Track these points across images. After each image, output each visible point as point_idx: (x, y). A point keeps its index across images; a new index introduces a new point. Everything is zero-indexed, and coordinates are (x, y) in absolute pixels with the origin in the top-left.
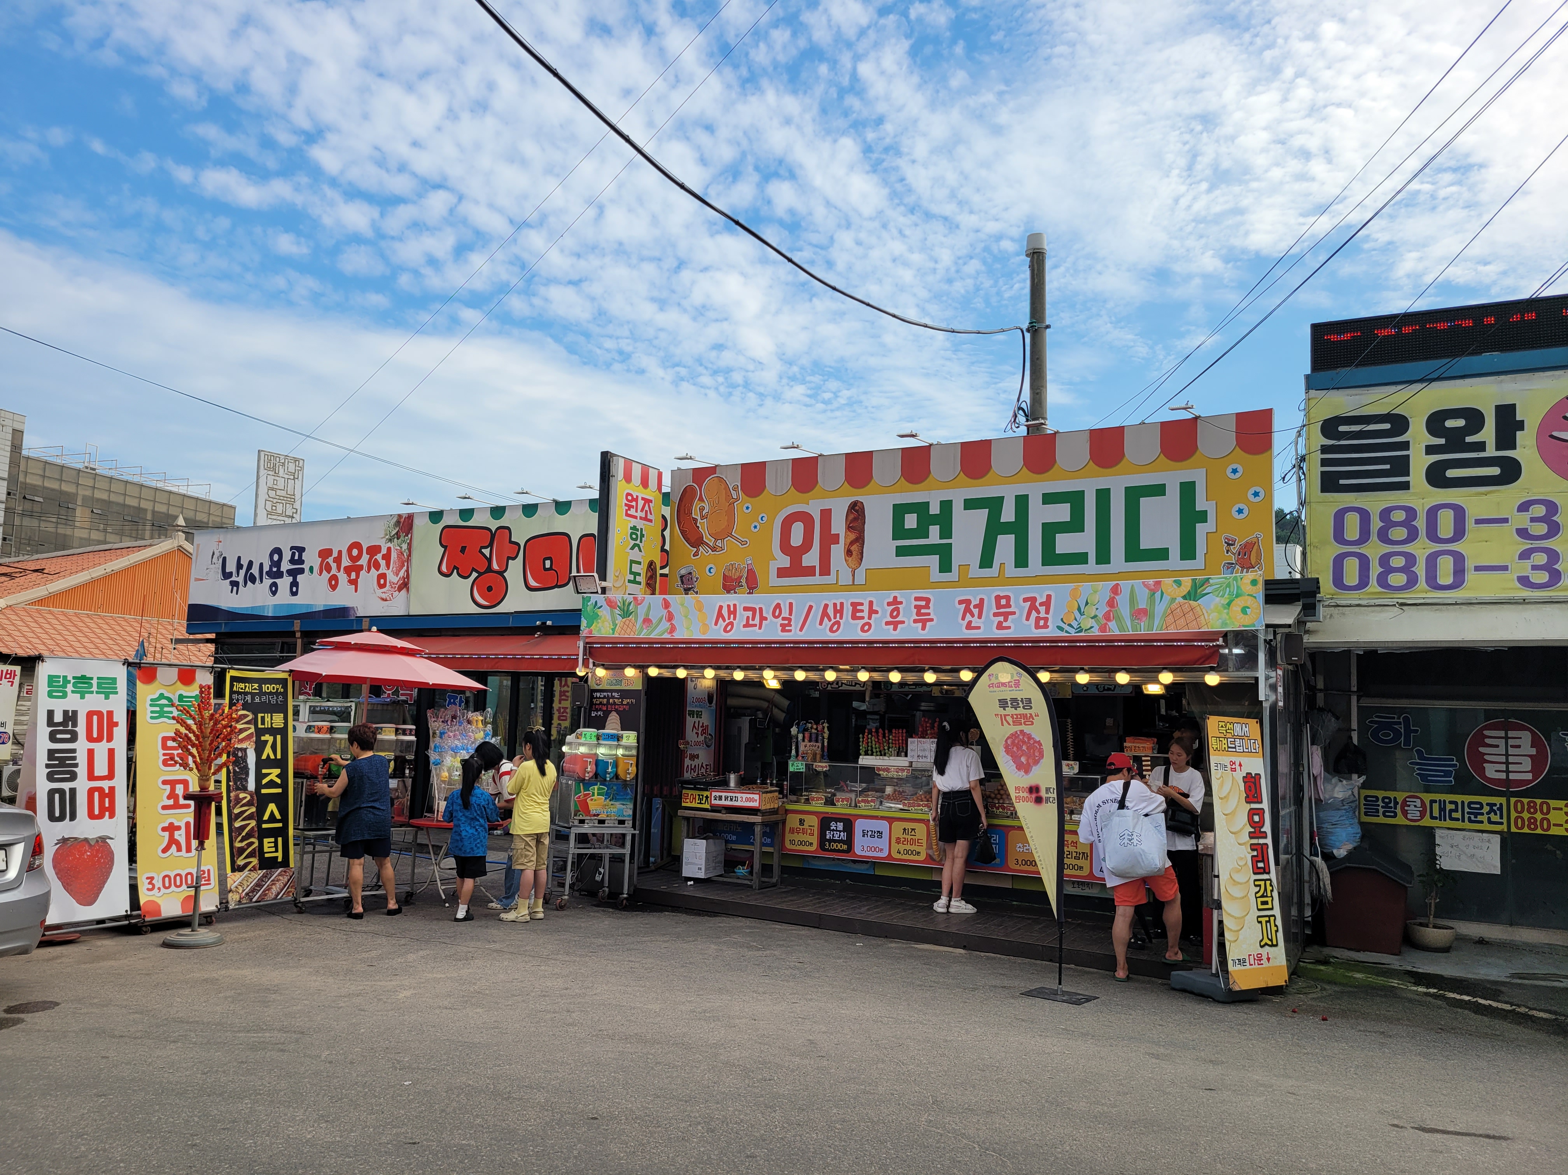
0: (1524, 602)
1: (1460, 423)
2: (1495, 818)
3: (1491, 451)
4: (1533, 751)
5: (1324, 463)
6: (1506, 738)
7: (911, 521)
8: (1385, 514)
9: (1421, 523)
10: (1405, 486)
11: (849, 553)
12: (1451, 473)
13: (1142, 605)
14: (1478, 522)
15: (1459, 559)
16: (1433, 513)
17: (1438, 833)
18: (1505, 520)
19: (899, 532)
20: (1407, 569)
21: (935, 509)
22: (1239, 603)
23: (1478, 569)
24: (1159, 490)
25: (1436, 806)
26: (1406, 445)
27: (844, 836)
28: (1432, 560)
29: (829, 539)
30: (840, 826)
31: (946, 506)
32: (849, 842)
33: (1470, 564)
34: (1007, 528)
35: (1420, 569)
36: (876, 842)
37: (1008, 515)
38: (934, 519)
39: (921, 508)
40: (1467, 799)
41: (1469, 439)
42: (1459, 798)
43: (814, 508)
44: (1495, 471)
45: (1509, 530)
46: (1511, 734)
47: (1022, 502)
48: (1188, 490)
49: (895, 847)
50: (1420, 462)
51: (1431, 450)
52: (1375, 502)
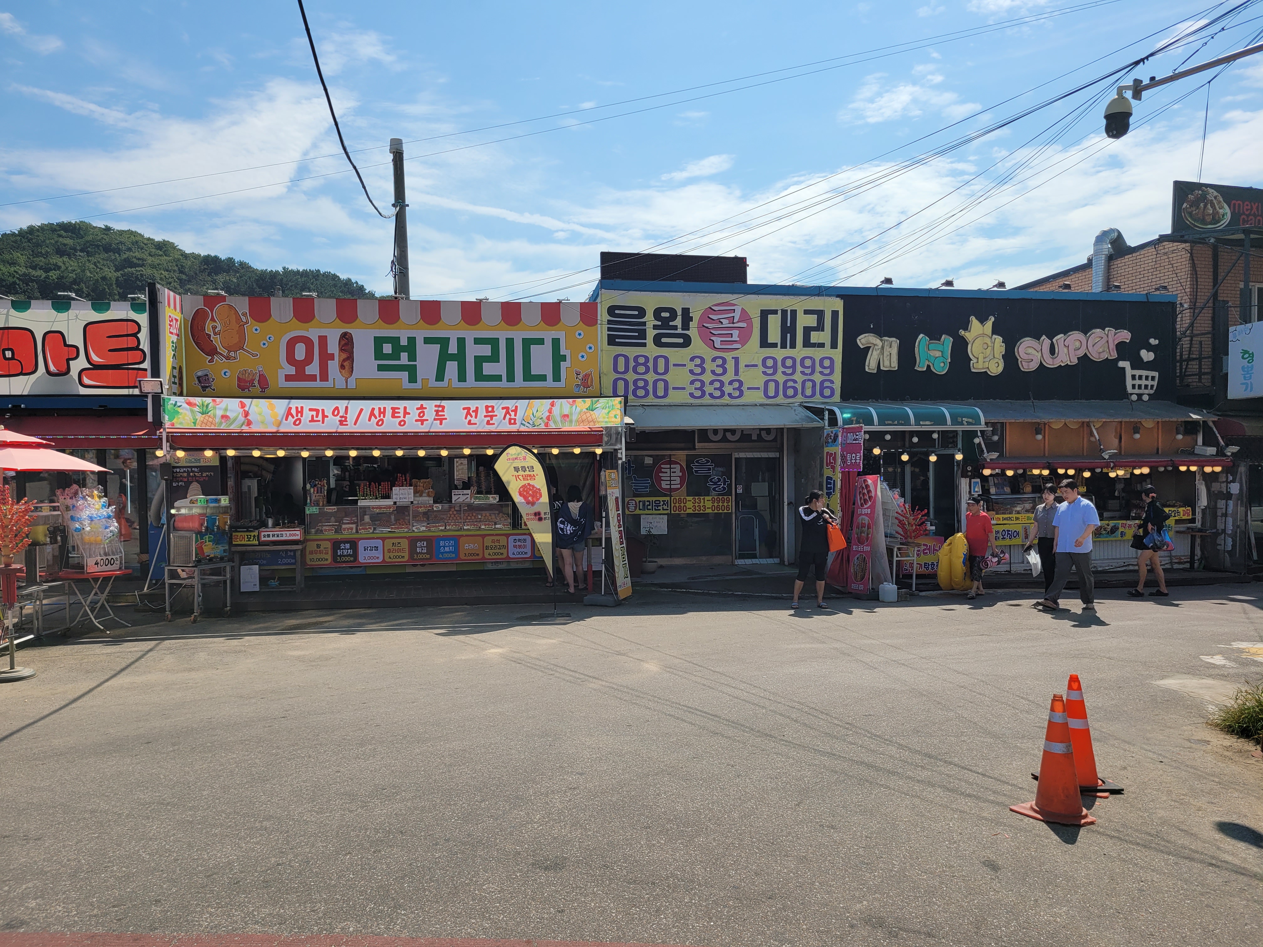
0: (691, 405)
1: (667, 315)
2: (665, 507)
3: (679, 331)
4: (681, 474)
5: (609, 329)
6: (670, 468)
7: (387, 349)
8: (636, 358)
9: (651, 364)
10: (644, 345)
11: (342, 367)
12: (664, 340)
13: (566, 413)
14: (674, 365)
15: (666, 382)
16: (656, 359)
17: (642, 517)
18: (685, 365)
19: (379, 354)
20: (645, 388)
21: (404, 342)
22: (613, 412)
23: (674, 388)
24: (541, 342)
25: (641, 503)
26: (644, 324)
27: (350, 552)
28: (655, 382)
29: (326, 357)
30: (348, 546)
31: (412, 341)
32: (355, 555)
33: (671, 386)
34: (452, 357)
35: (650, 388)
36: (374, 553)
37: (453, 349)
38: (404, 349)
39: (395, 341)
40: (654, 499)
41: (671, 323)
42: (650, 499)
43: (313, 334)
44: (681, 340)
45: (686, 370)
46: (672, 466)
47: (461, 342)
48: (556, 343)
49: (387, 555)
50: (651, 333)
51: (655, 327)
52: (632, 352)
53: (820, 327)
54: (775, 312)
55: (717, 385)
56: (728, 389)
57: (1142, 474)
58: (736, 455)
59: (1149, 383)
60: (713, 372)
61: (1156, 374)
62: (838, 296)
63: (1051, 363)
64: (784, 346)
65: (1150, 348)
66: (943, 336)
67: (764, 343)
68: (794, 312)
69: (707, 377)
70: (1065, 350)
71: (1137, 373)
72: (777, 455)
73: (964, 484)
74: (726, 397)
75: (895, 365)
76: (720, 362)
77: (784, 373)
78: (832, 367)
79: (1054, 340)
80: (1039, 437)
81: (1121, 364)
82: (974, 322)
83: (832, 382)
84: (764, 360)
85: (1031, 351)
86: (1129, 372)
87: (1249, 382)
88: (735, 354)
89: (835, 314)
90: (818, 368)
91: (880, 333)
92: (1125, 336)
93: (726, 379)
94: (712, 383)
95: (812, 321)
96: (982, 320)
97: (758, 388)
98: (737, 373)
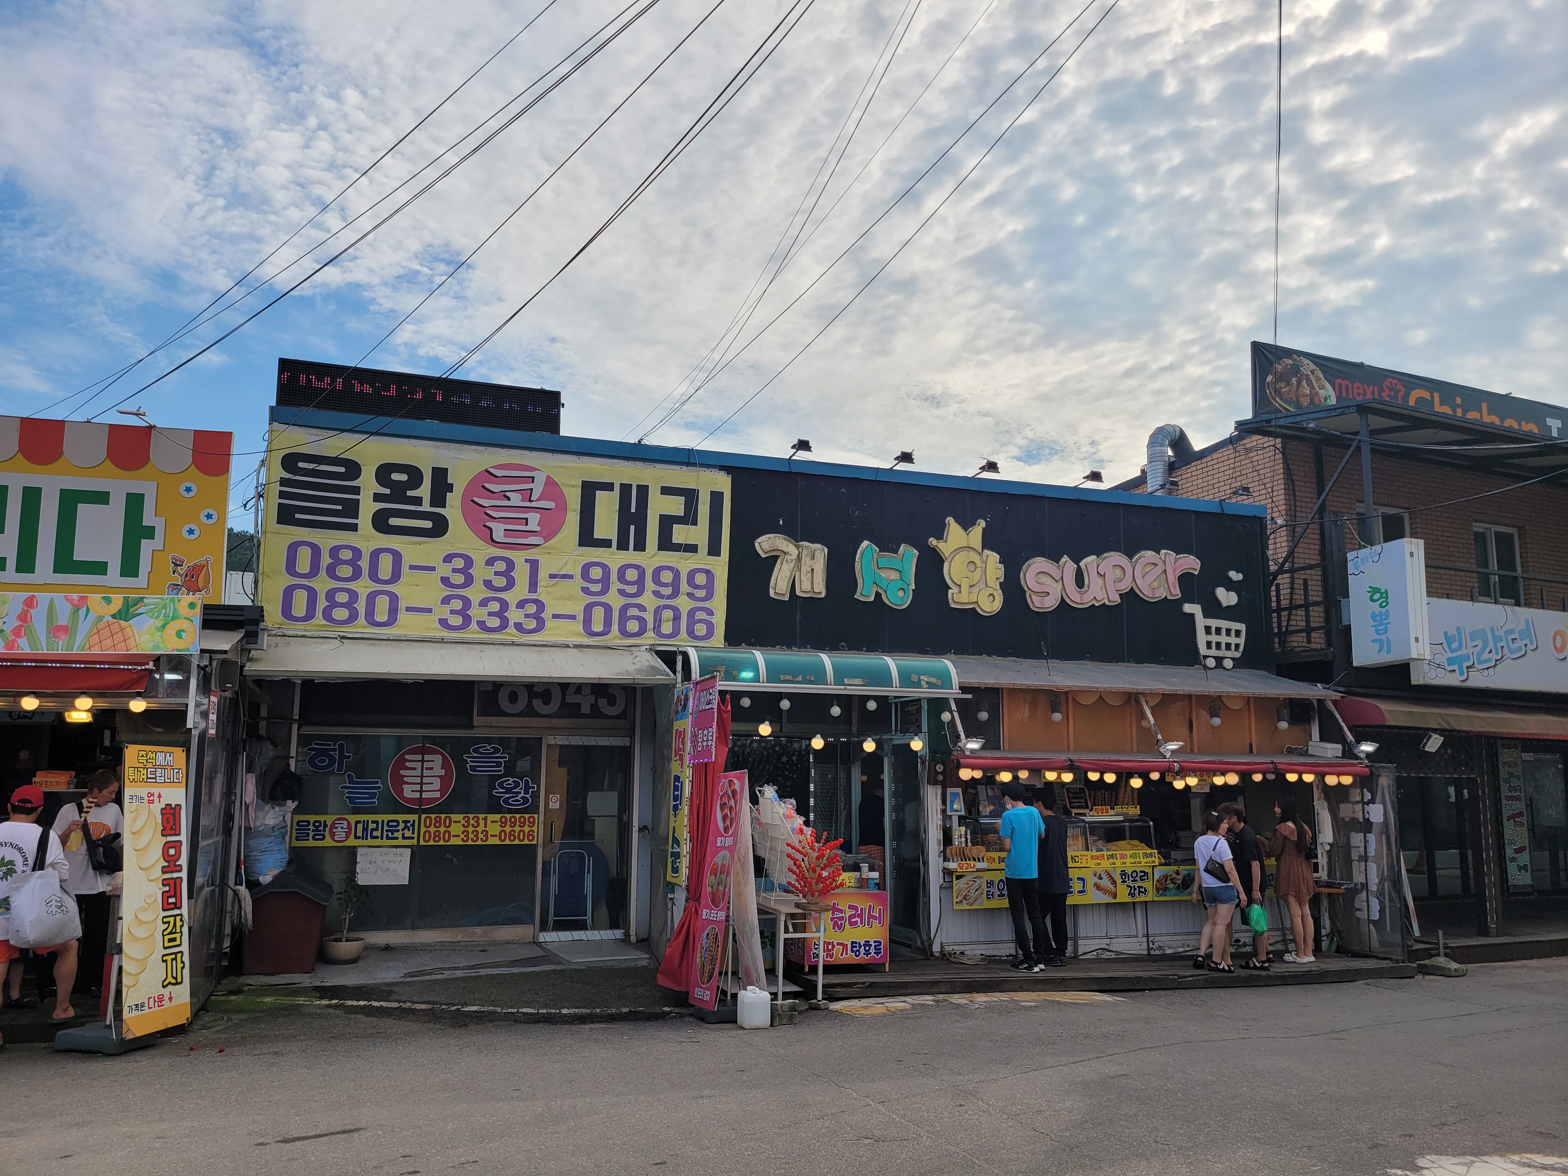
0: (442, 641)
1: (404, 477)
2: (408, 834)
3: (426, 507)
4: (442, 772)
5: (282, 495)
6: (423, 761)
8: (335, 551)
9: (364, 563)
10: (354, 528)
12: (394, 521)
13: (63, 621)
14: (412, 567)
15: (394, 599)
16: (375, 555)
17: (360, 851)
18: (433, 569)
20: (349, 605)
22: (175, 625)
23: (408, 609)
24: (102, 498)
25: (360, 826)
26: (357, 490)
28: (371, 598)
33: (402, 605)
35: (361, 606)
40: (387, 817)
41: (410, 493)
42: (379, 818)
44: (428, 524)
45: (436, 576)
46: (426, 757)
48: (135, 503)
50: (368, 508)
51: (377, 498)
52: (327, 539)
53: (690, 518)
54: (609, 487)
55: (495, 607)
56: (514, 615)
57: (1226, 785)
58: (551, 740)
59: (1233, 640)
60: (488, 584)
61: (1242, 627)
62: (722, 468)
63: (1079, 600)
64: (623, 545)
65: (1230, 586)
66: (902, 547)
67: (587, 538)
68: (643, 491)
69: (476, 593)
70: (1100, 581)
71: (1214, 623)
72: (626, 742)
73: (932, 797)
74: (511, 629)
75: (820, 588)
76: (501, 566)
77: (622, 592)
78: (710, 587)
79: (1082, 564)
80: (1057, 717)
81: (1188, 608)
82: (953, 527)
83: (710, 613)
84: (586, 569)
85: (1044, 579)
86: (1201, 622)
87: (1383, 637)
88: (531, 554)
89: (716, 498)
90: (684, 587)
91: (796, 535)
92: (1191, 563)
93: (512, 597)
94: (484, 603)
95: (676, 506)
96: (966, 524)
97: (573, 617)
98: (533, 586)
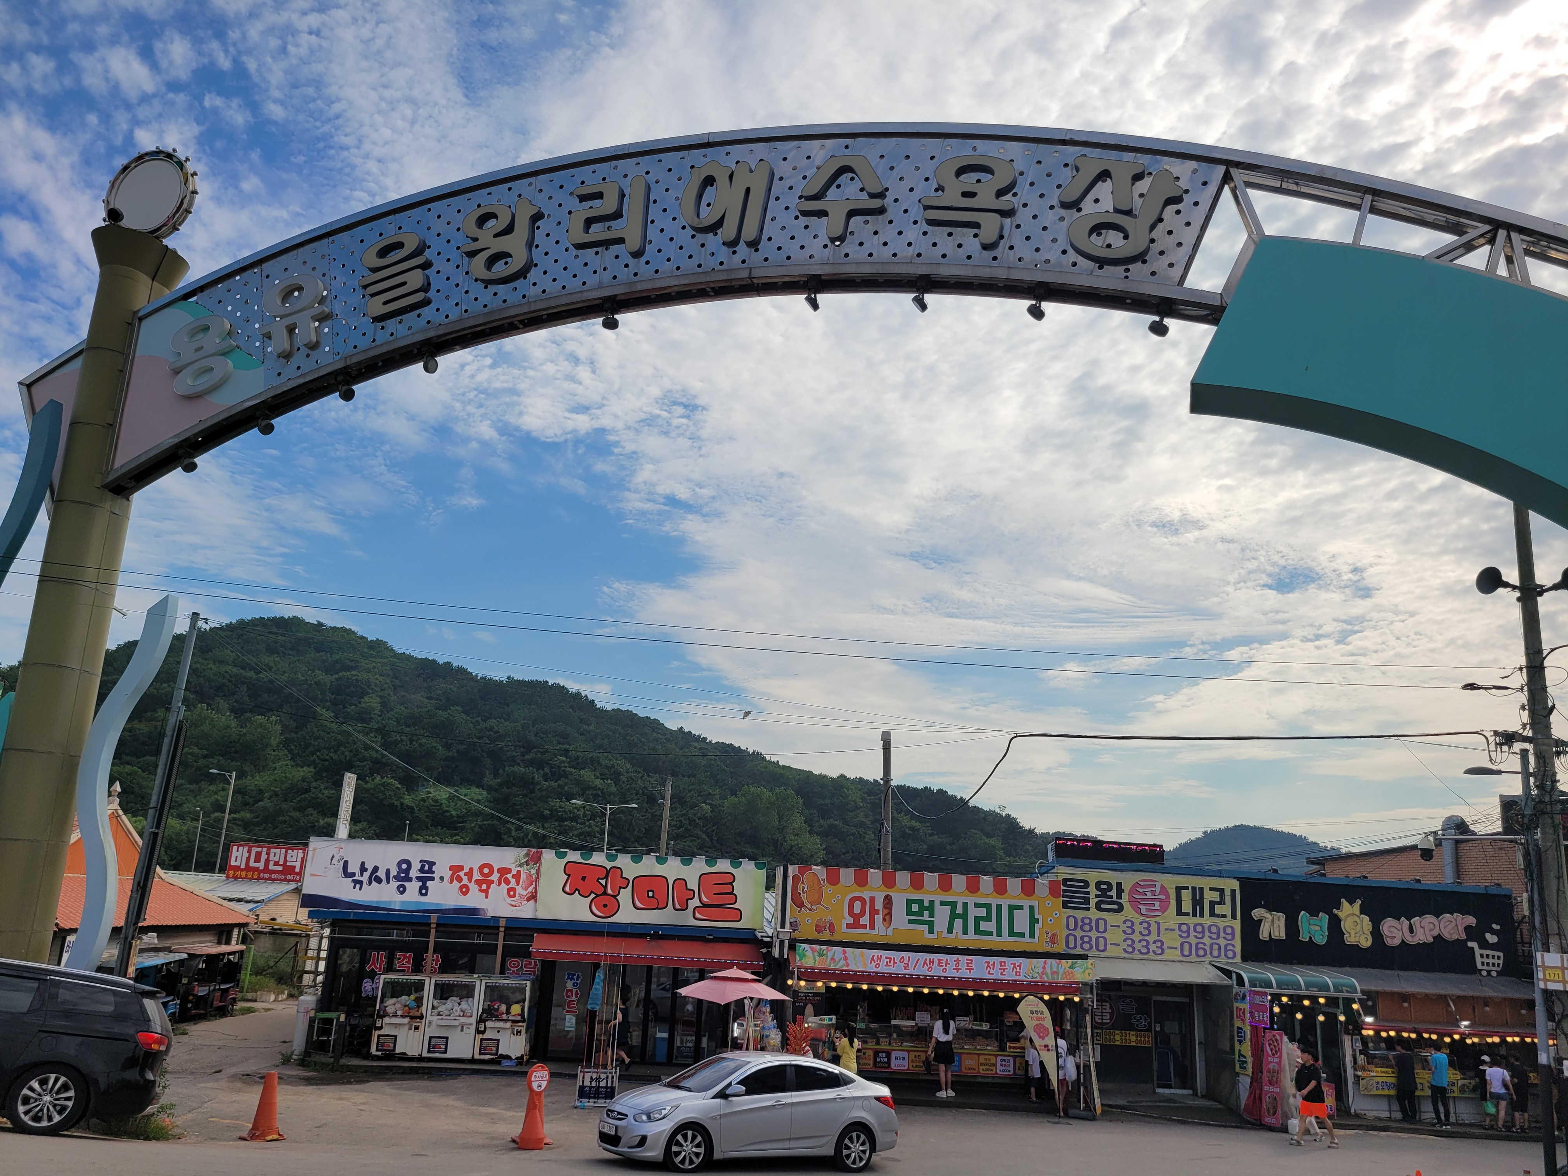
0: (1125, 958)
1: (1105, 887)
2: (1098, 1038)
3: (1115, 899)
4: (1109, 1011)
5: (1064, 896)
6: (1102, 1005)
7: (915, 908)
8: (1083, 919)
9: (1093, 925)
10: (1088, 909)
11: (884, 920)
12: (1103, 906)
13: (1055, 970)
14: (1111, 926)
15: (1105, 939)
16: (1097, 920)
18: (1119, 926)
19: (909, 912)
20: (1089, 942)
21: (926, 904)
22: (1087, 971)
23: (1111, 944)
24: (1021, 908)
26: (1088, 893)
27: (886, 1060)
28: (1097, 939)
29: (874, 912)
30: (884, 1055)
31: (932, 902)
32: (889, 1062)
33: (1109, 942)
34: (959, 916)
35: (1093, 942)
36: (901, 1062)
37: (959, 910)
38: (926, 908)
39: (920, 902)
41: (1108, 893)
43: (866, 896)
44: (1116, 907)
45: (1120, 929)
47: (965, 905)
48: (1032, 908)
49: (911, 1064)
50: (1093, 901)
51: (1097, 896)
52: (1080, 914)
53: (1222, 902)
54: (1187, 888)
55: (1144, 943)
56: (1152, 947)
58: (1154, 998)
59: (1496, 961)
60: (1141, 933)
61: (1501, 954)
62: (1235, 878)
63: (1411, 940)
64: (1194, 915)
65: (1493, 932)
66: (1321, 914)
67: (1179, 912)
68: (1201, 889)
69: (1136, 937)
70: (1422, 930)
71: (1485, 952)
72: (1187, 1000)
73: (1347, 1041)
74: (1151, 953)
75: (1283, 935)
76: (1145, 925)
77: (1196, 937)
78: (1233, 934)
79: (1412, 921)
80: (1406, 1005)
81: (1470, 944)
82: (1345, 903)
83: (1234, 946)
84: (1180, 925)
85: (1393, 929)
86: (1478, 952)
88: (1157, 919)
89: (1233, 892)
90: (1222, 934)
91: (1270, 908)
92: (1471, 920)
93: (1151, 939)
94: (1140, 942)
95: (1215, 896)
96: (1351, 902)
97: (1176, 948)
98: (1159, 934)
